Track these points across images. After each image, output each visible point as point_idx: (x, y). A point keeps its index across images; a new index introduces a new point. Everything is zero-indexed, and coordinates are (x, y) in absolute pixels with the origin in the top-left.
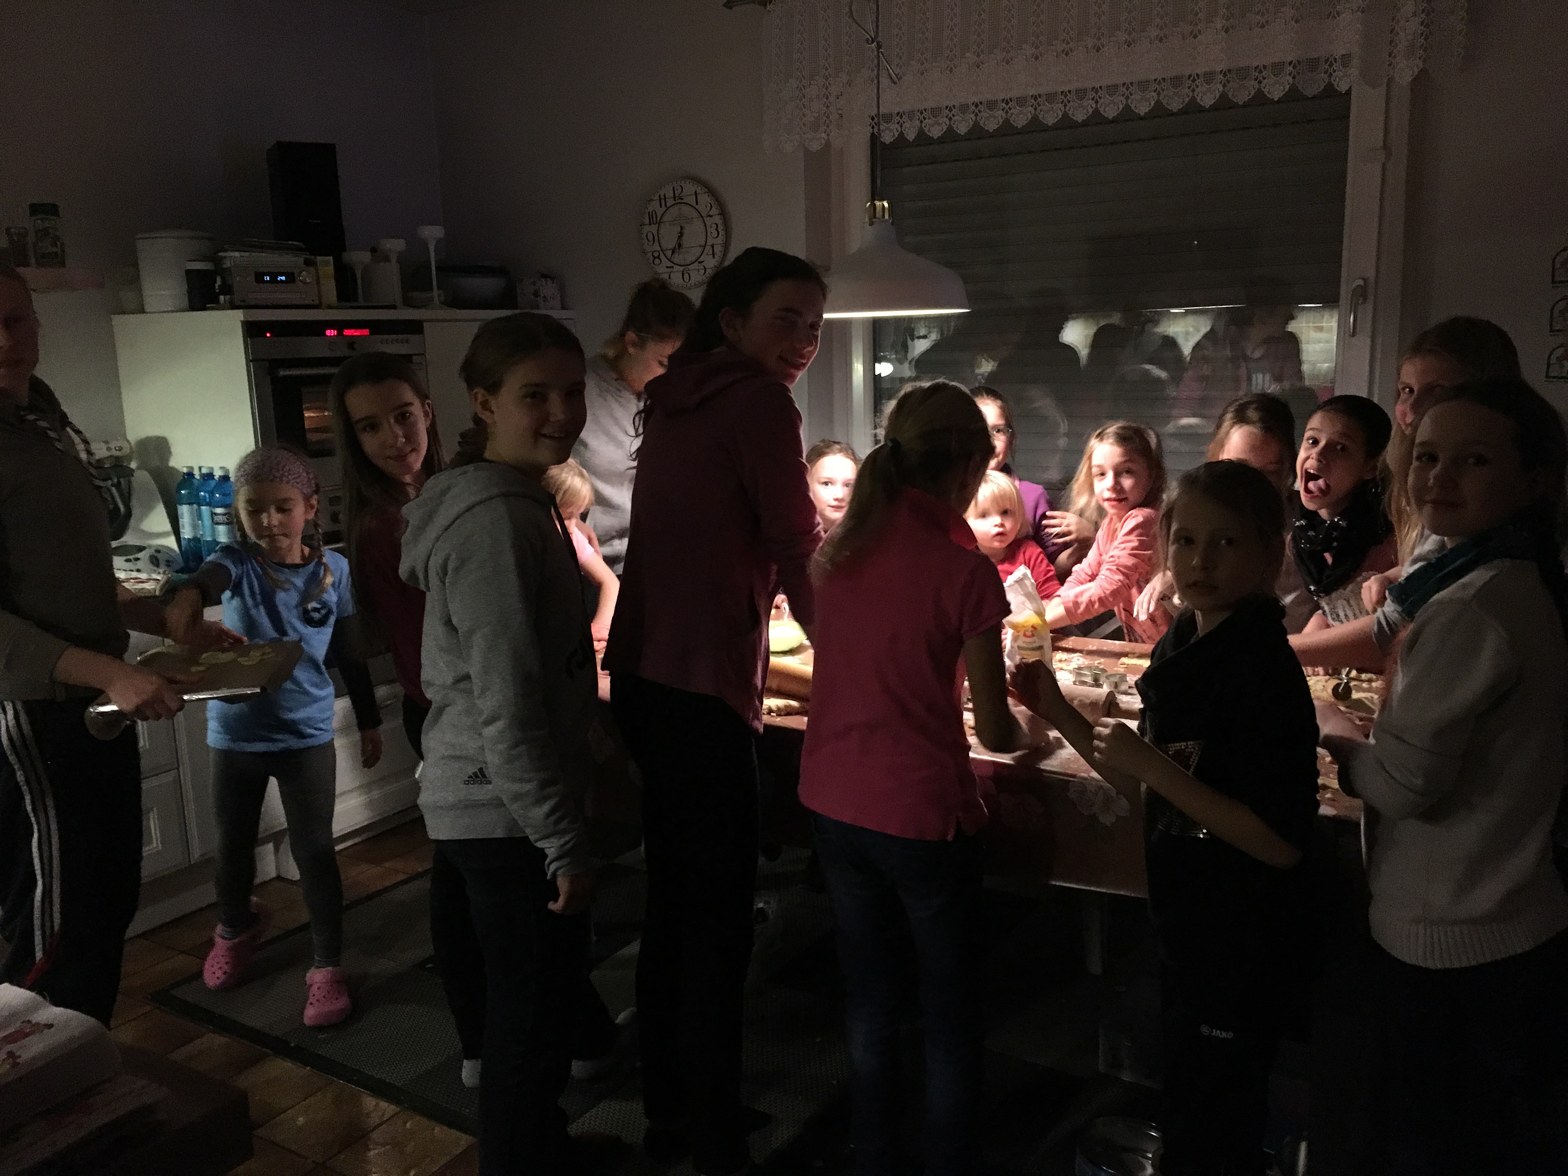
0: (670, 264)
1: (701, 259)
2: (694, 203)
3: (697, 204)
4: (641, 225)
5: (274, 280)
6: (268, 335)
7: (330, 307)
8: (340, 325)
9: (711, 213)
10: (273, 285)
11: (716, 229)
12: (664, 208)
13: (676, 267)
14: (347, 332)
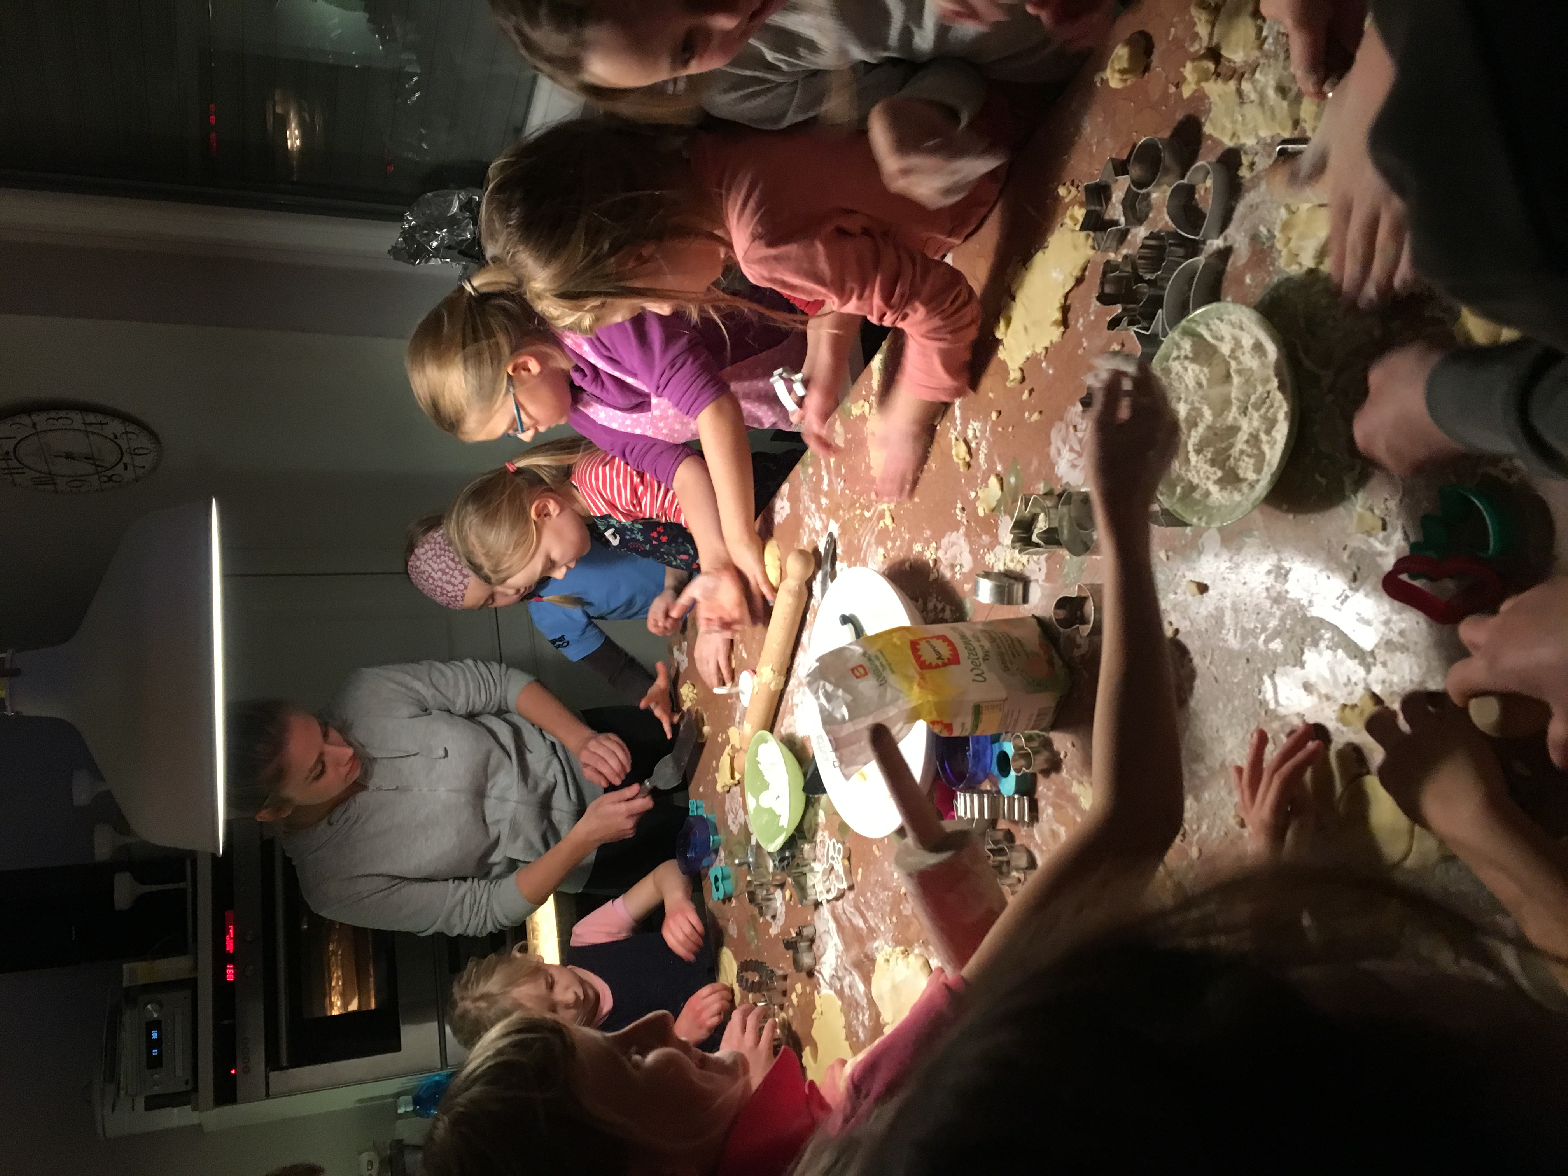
0: (121, 465)
1: (112, 437)
2: (14, 442)
3: (15, 438)
4: (57, 493)
5: (158, 1043)
6: (233, 1072)
7: (195, 968)
8: (221, 959)
9: (31, 425)
10: (164, 1045)
11: (57, 420)
12: (26, 470)
13: (125, 460)
14: (230, 947)
